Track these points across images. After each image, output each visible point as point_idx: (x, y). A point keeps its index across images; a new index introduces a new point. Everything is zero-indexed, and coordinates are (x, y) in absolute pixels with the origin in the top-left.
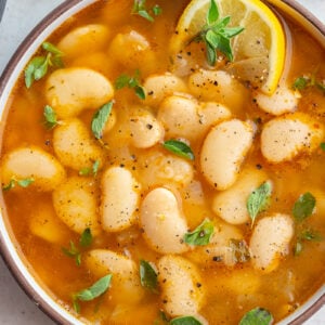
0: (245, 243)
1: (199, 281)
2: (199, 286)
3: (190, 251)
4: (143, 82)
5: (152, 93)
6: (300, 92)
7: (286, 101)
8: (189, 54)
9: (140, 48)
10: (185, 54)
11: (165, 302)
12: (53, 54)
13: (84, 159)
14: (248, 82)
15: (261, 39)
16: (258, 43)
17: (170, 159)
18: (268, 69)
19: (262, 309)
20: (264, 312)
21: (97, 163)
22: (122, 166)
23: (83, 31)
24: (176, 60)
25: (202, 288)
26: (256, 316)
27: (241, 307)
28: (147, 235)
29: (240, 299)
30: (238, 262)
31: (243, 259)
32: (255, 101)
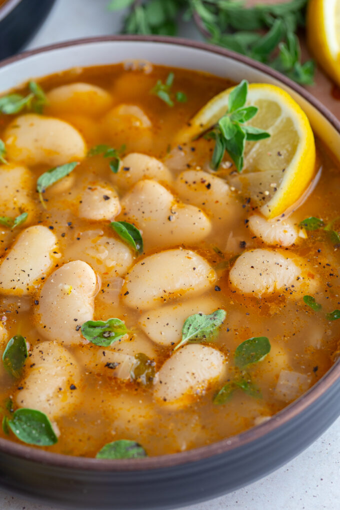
0: (154, 364)
1: (76, 383)
2: (73, 388)
3: (81, 346)
4: (123, 156)
5: (127, 169)
6: (308, 232)
7: (285, 231)
8: (193, 149)
9: (138, 124)
10: (187, 149)
11: (21, 389)
12: (36, 98)
13: (12, 206)
14: (249, 200)
15: (283, 152)
16: (279, 154)
17: (112, 241)
18: (279, 185)
19: (138, 445)
20: (141, 450)
21: (24, 216)
22: (51, 228)
23: (83, 89)
24: (175, 151)
25: (74, 392)
26: (127, 449)
27: (113, 433)
28: (40, 310)
29: (116, 423)
30: (135, 380)
31: (143, 379)
32: (247, 221)
